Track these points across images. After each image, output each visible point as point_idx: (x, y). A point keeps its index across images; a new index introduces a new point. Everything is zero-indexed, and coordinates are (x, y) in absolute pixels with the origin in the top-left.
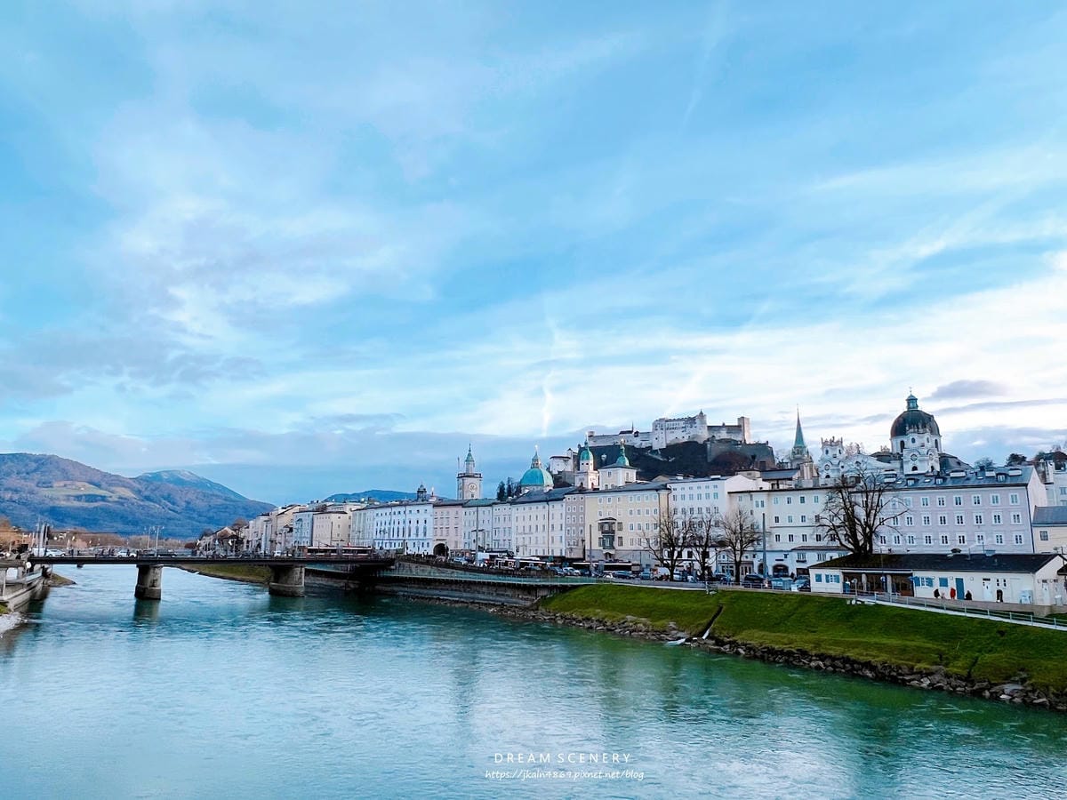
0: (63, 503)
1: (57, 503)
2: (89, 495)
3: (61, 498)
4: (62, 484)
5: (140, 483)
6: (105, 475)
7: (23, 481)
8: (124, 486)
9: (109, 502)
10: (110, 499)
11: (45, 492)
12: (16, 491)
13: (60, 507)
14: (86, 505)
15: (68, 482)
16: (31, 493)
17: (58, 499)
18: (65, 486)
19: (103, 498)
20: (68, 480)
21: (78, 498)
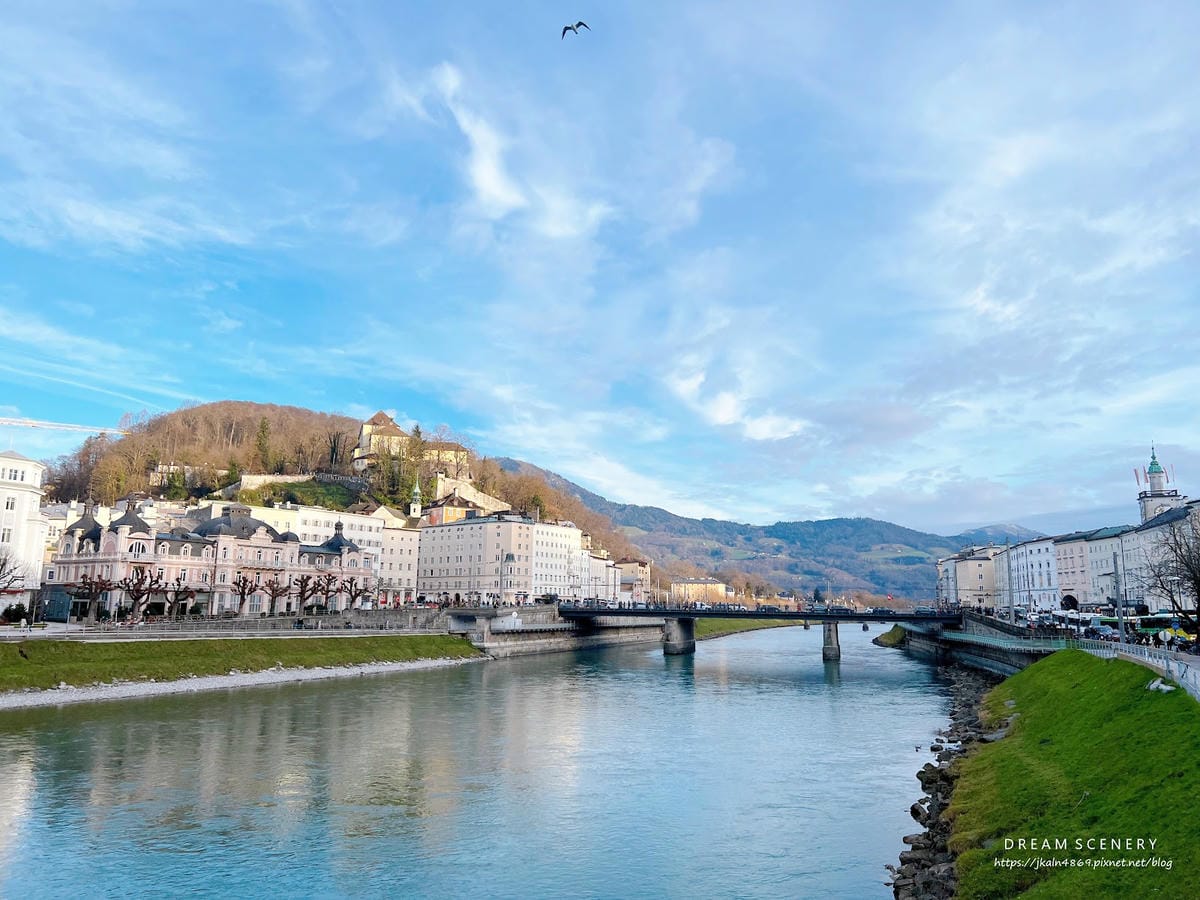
0: (883, 567)
1: (875, 567)
2: (907, 557)
3: (880, 561)
4: (879, 547)
5: (958, 542)
6: (921, 535)
7: (842, 546)
8: (941, 546)
9: (928, 564)
10: (928, 561)
11: (864, 556)
12: (838, 556)
13: (879, 571)
14: (904, 567)
15: (884, 545)
16: (852, 557)
17: (876, 563)
18: (882, 549)
19: (921, 560)
20: (884, 542)
21: (896, 561)
